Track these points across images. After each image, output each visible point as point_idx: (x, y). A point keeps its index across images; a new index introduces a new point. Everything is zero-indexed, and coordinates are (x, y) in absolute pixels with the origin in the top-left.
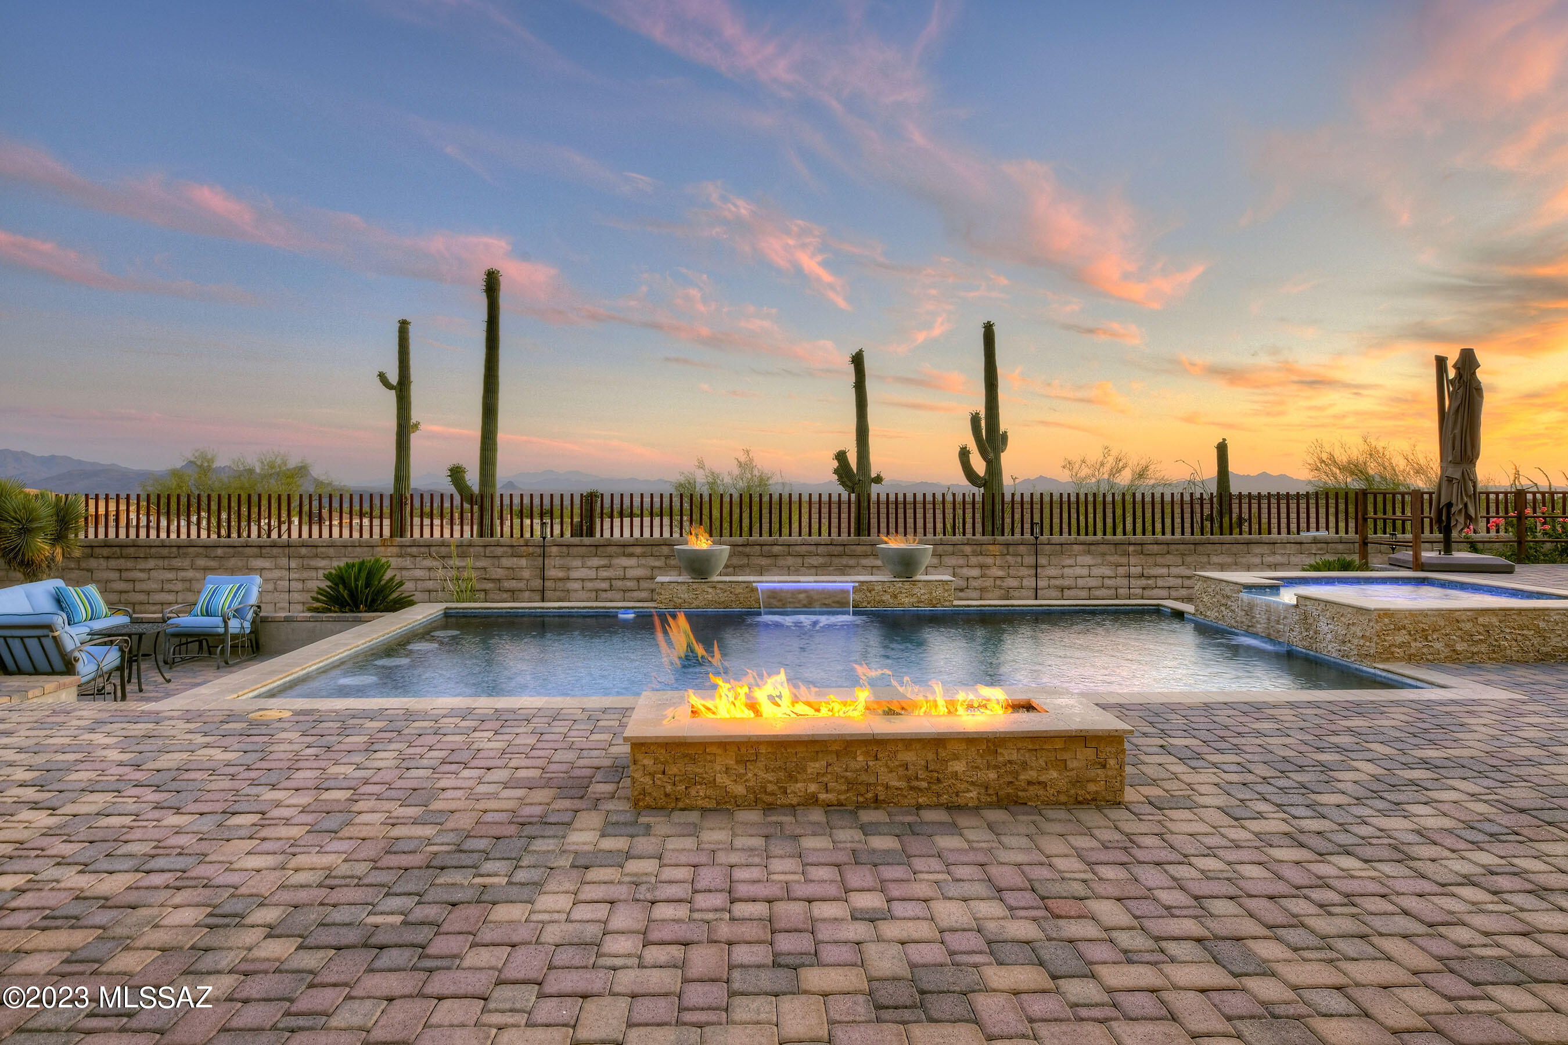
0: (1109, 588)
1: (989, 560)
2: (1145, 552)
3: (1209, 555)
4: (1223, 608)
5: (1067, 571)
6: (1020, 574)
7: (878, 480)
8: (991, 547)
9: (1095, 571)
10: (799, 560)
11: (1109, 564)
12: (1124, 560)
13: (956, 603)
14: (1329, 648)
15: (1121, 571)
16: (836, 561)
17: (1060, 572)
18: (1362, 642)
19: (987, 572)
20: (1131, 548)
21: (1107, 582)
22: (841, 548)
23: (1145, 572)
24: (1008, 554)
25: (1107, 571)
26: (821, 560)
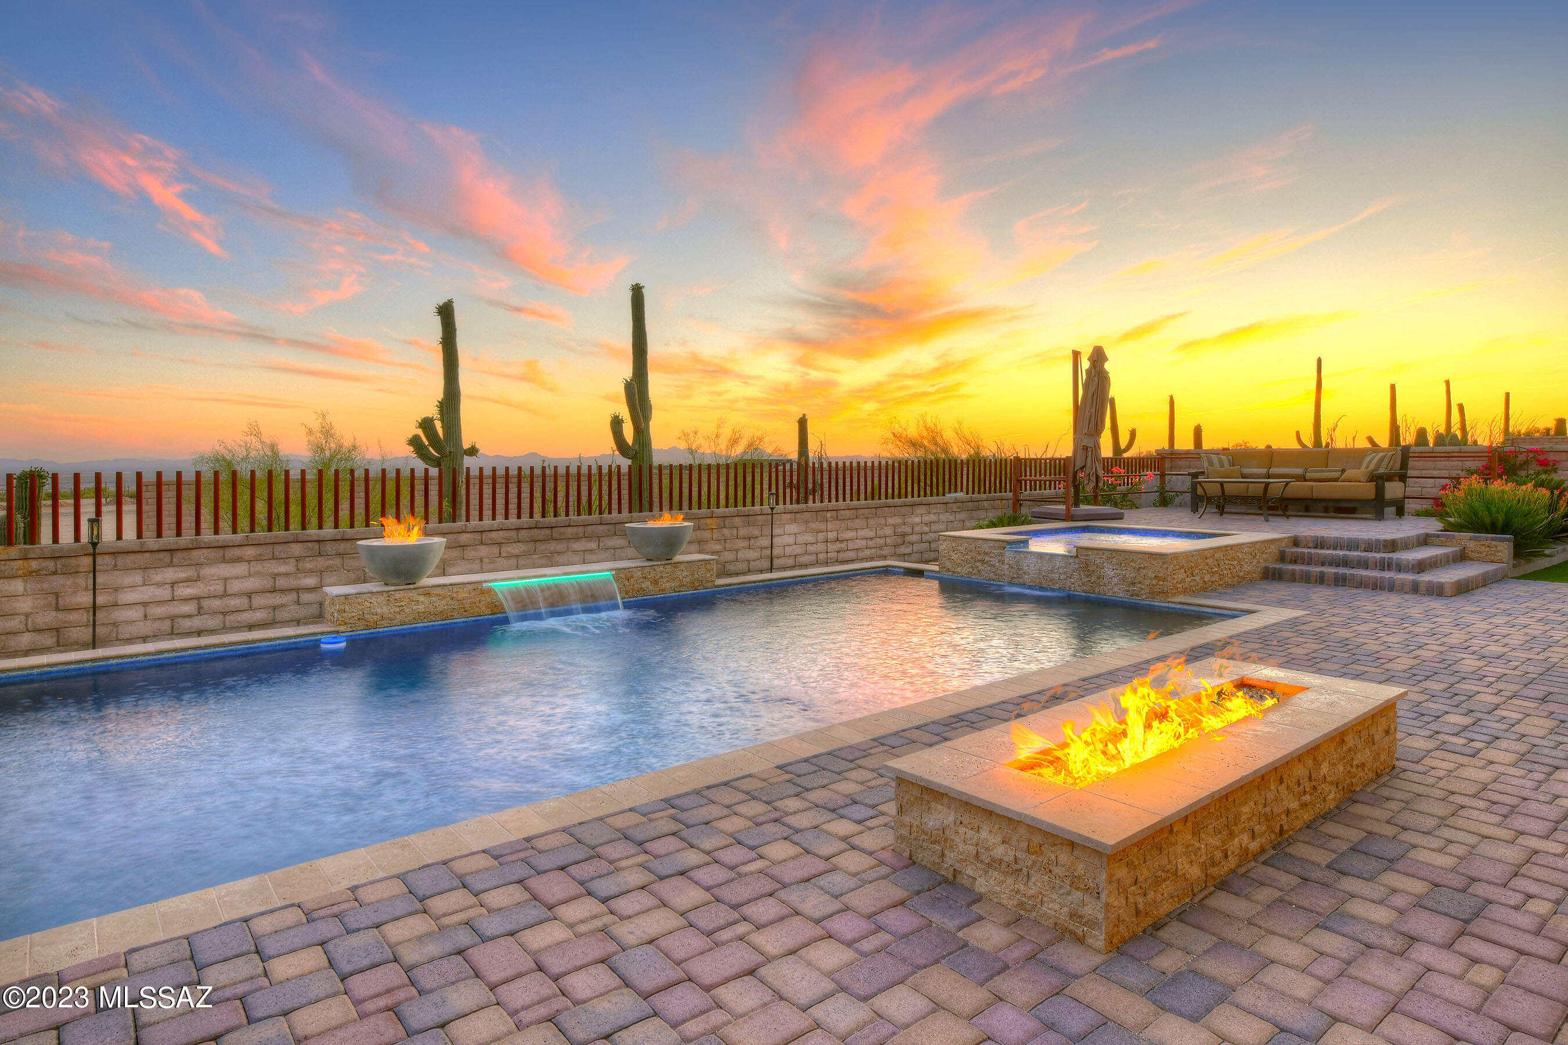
0: (811, 554)
1: (707, 535)
2: (838, 517)
4: (978, 564)
5: (776, 540)
7: (473, 451)
8: (709, 521)
9: (801, 539)
10: (495, 550)
11: (811, 531)
12: (823, 526)
13: (720, 582)
14: (1116, 589)
15: (821, 536)
16: (541, 547)
17: (770, 542)
18: (1154, 582)
19: (705, 547)
20: (829, 514)
21: (811, 548)
22: (547, 532)
23: (839, 536)
24: (724, 527)
25: (809, 538)
26: (523, 547)
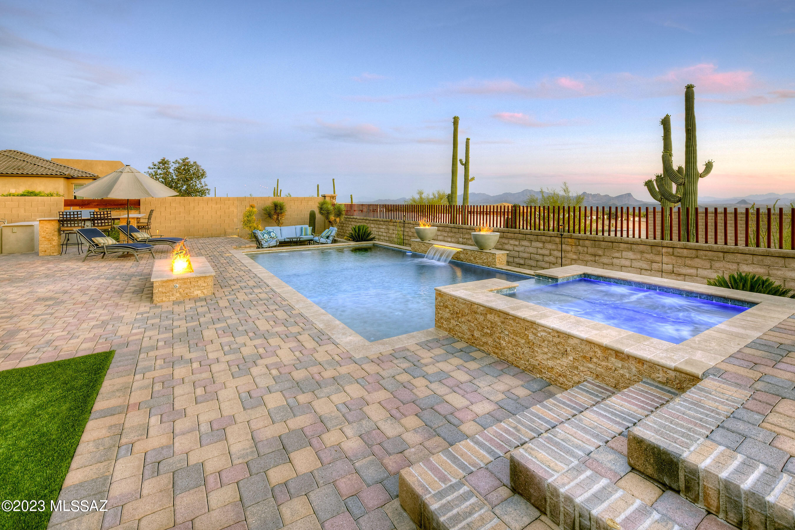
2: (676, 254)
3: (738, 263)
5: (615, 261)
6: (586, 259)
8: (570, 240)
11: (647, 260)
17: (611, 261)
19: (567, 255)
23: (675, 269)
24: (579, 245)
